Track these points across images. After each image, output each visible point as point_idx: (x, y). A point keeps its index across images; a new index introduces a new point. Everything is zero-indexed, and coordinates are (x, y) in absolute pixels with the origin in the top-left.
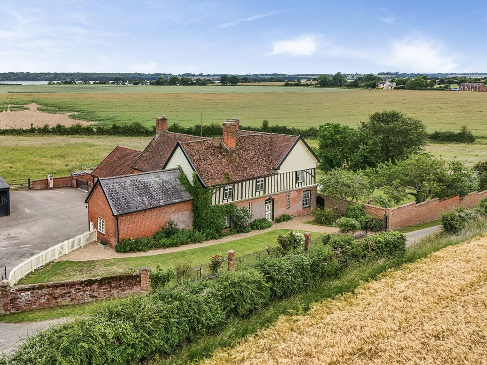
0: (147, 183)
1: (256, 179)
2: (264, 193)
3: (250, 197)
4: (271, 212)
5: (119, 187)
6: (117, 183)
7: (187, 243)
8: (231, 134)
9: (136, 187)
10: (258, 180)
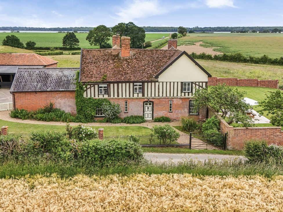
0: (50, 75)
1: (133, 82)
2: (143, 95)
3: (128, 96)
4: (151, 112)
5: (27, 75)
6: (28, 72)
7: (56, 121)
8: (125, 46)
9: (39, 76)
10: (135, 84)
